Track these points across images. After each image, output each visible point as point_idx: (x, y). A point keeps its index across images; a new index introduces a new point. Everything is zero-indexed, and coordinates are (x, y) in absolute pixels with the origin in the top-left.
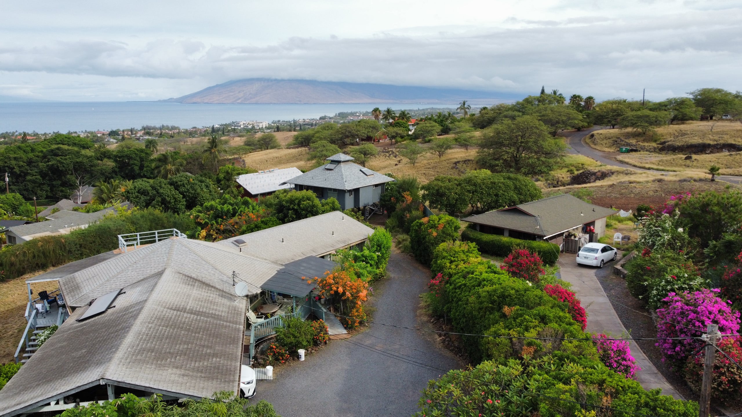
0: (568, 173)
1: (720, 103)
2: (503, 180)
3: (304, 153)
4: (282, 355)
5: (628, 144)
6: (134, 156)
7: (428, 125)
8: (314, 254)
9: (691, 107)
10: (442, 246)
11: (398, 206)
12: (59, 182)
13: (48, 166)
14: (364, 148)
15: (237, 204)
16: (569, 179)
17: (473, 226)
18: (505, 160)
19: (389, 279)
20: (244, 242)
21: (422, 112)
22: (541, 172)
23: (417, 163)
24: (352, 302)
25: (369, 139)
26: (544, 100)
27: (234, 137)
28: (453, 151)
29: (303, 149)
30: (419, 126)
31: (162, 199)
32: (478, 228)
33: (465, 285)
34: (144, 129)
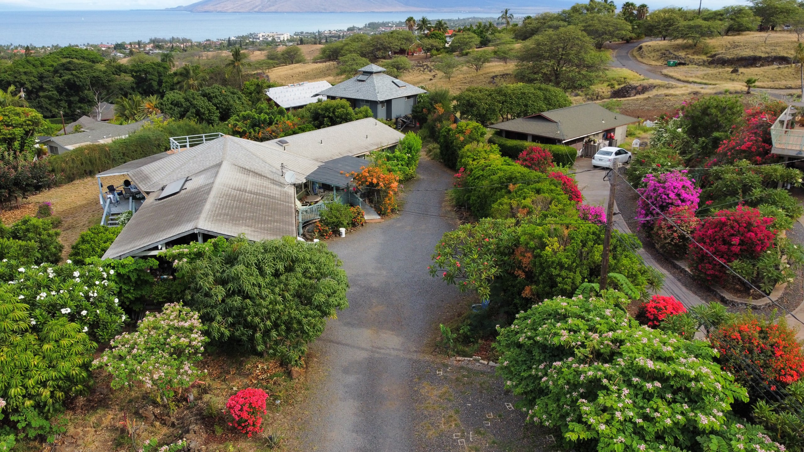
0: (609, 87)
1: (782, 12)
2: (533, 91)
3: (332, 67)
4: (326, 232)
5: (676, 57)
6: (151, 70)
7: (466, 36)
8: (350, 154)
9: (748, 16)
10: (467, 147)
11: (430, 117)
12: (77, 98)
13: (63, 80)
14: (397, 62)
15: (273, 113)
16: (609, 93)
17: (500, 133)
18: (545, 74)
19: (418, 180)
20: (287, 142)
21: (463, 22)
22: (581, 87)
23: (453, 77)
24: (385, 191)
25: (402, 52)
26: (593, 9)
27: (253, 51)
28: (491, 64)
29: (331, 63)
30: (457, 37)
31: (196, 111)
32: (504, 135)
33: (482, 175)
34: (153, 41)
